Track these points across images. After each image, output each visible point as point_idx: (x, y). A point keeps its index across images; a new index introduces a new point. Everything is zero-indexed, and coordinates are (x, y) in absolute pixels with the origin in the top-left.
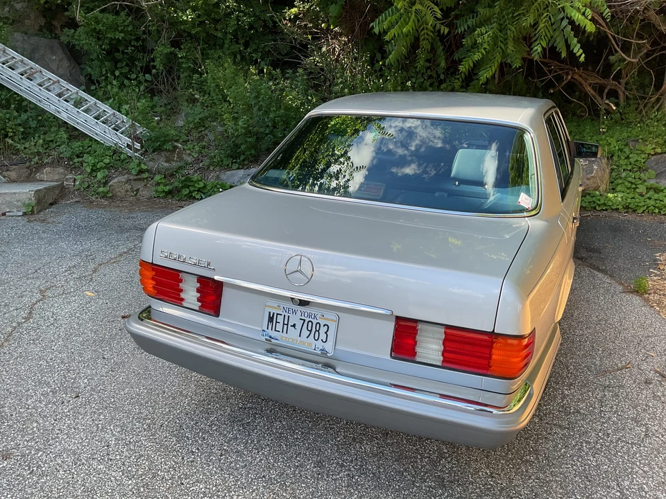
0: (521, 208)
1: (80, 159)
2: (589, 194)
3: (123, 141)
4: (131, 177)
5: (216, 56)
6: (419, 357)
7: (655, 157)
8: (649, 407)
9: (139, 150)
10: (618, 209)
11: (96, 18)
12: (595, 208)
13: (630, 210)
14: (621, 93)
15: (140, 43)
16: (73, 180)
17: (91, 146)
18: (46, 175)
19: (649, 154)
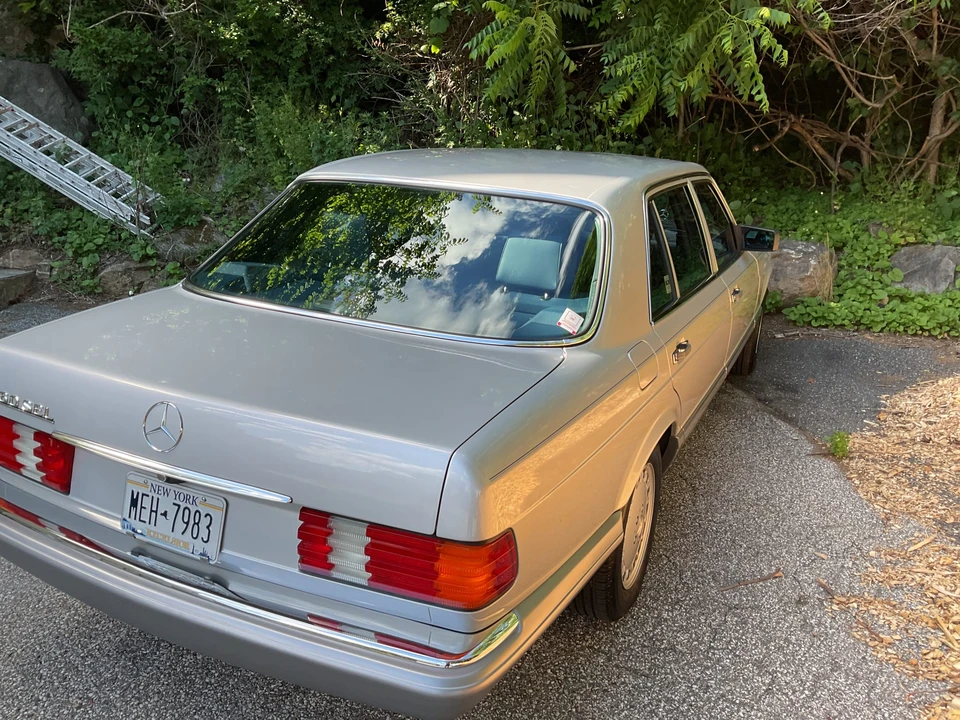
0: (562, 333)
1: (63, 238)
2: (803, 302)
3: (125, 213)
4: (132, 266)
5: (275, 91)
6: (338, 571)
7: (906, 248)
8: (790, 642)
9: (148, 226)
10: (844, 325)
11: (98, 34)
12: (809, 323)
13: (862, 327)
14: (864, 153)
15: (165, 70)
16: (49, 267)
17: (81, 219)
18: (13, 260)
19: (896, 245)
